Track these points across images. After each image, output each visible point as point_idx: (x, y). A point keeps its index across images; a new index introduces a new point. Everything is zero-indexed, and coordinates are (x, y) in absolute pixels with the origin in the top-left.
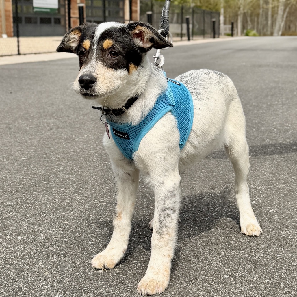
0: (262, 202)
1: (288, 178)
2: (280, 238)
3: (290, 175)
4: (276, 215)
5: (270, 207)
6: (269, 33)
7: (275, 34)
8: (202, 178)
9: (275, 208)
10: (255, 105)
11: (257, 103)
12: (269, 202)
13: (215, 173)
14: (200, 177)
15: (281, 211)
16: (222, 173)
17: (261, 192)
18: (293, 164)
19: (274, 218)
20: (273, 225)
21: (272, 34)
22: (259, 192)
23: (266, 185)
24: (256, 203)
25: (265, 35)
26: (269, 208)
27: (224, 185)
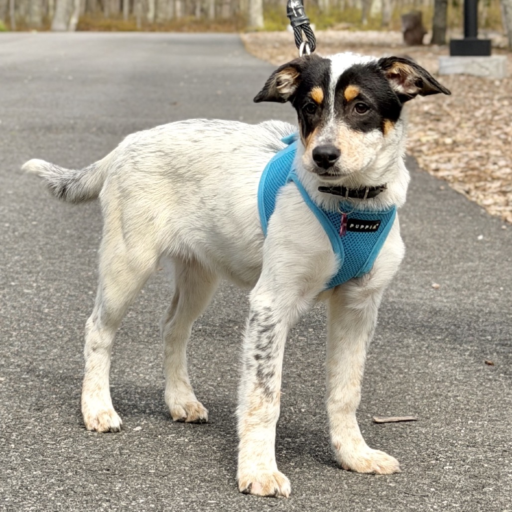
0: (157, 427)
2: (209, 479)
3: (203, 378)
4: (190, 446)
5: (174, 433)
6: (37, 19)
7: (58, 24)
8: (7, 393)
9: (187, 435)
12: (170, 426)
13: (31, 383)
15: (199, 439)
16: (48, 382)
17: (148, 411)
18: (205, 359)
19: (189, 451)
20: (190, 461)
21: (46, 25)
22: (145, 411)
23: (156, 399)
24: (143, 429)
25: (23, 26)
26: (173, 435)
27: (61, 402)
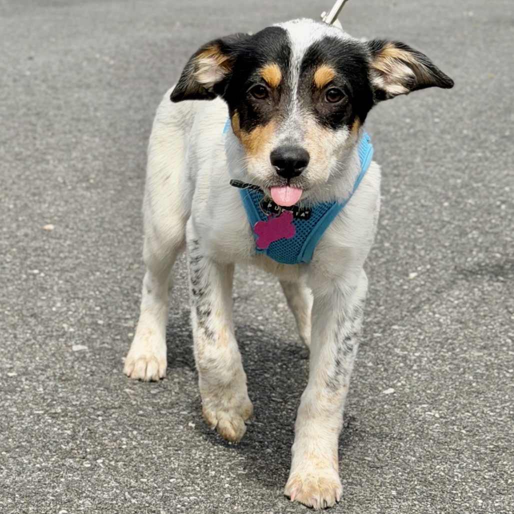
0: (412, 392)
1: (497, 336)
3: (507, 327)
4: (437, 425)
5: (428, 403)
9: (441, 408)
10: (466, 136)
11: (475, 130)
12: (429, 392)
14: (270, 320)
15: (453, 416)
17: (415, 368)
19: (430, 432)
20: (423, 448)
22: (412, 366)
23: (435, 351)
24: (395, 393)
26: (425, 406)
